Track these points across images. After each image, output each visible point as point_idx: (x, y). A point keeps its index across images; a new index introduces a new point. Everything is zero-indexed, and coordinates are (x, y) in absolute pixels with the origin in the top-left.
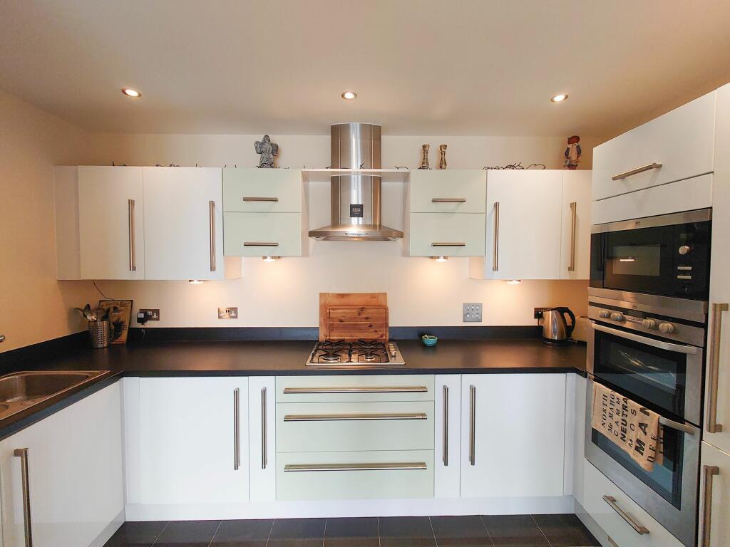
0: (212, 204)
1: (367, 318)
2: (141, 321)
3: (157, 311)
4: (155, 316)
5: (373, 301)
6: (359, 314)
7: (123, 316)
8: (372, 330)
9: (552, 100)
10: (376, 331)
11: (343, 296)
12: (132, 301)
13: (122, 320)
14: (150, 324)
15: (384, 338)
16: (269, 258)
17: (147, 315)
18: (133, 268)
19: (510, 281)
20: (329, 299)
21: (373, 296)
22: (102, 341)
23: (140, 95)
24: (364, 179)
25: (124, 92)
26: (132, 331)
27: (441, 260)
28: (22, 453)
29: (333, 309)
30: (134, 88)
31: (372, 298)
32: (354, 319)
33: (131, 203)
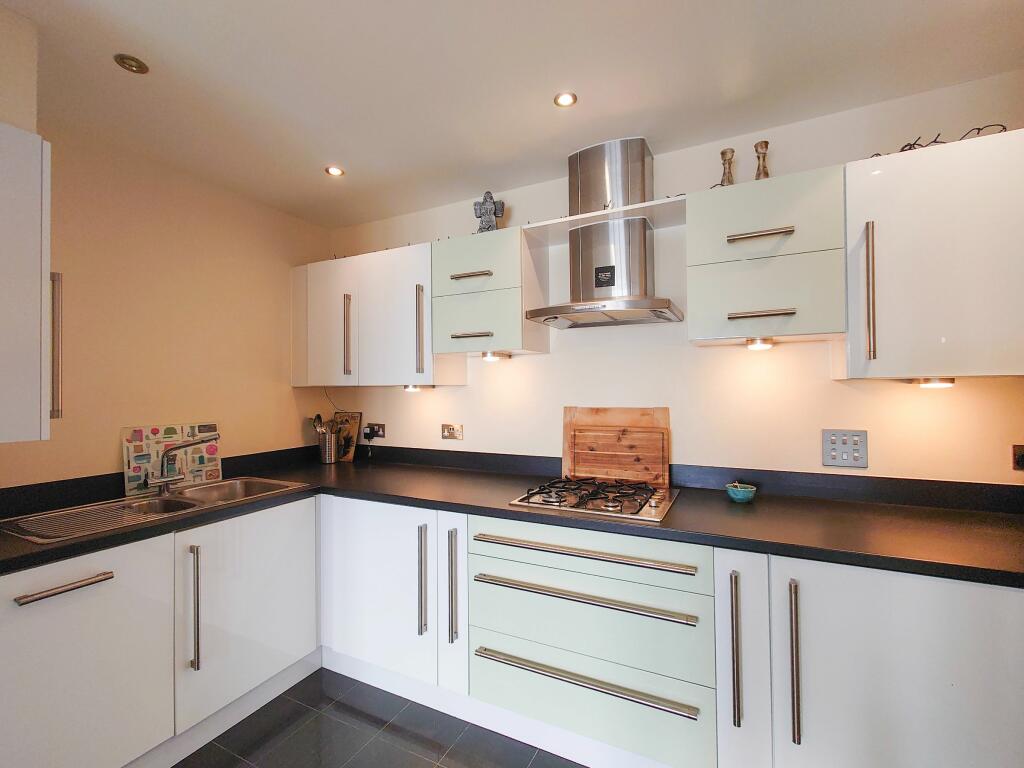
0: (419, 289)
1: (632, 447)
2: (369, 436)
3: (382, 427)
4: (381, 433)
5: (645, 421)
6: (619, 439)
7: (352, 430)
8: (640, 467)
10: (647, 469)
11: (597, 411)
12: (361, 414)
13: (351, 434)
14: (377, 442)
15: (660, 481)
16: (489, 354)
17: (375, 431)
18: (347, 371)
20: (577, 415)
21: (644, 412)
22: (330, 456)
23: (343, 173)
25: (327, 171)
26: (361, 449)
27: (758, 346)
28: (194, 550)
29: (580, 431)
30: (338, 165)
31: (643, 415)
32: (607, 447)
33: (347, 298)
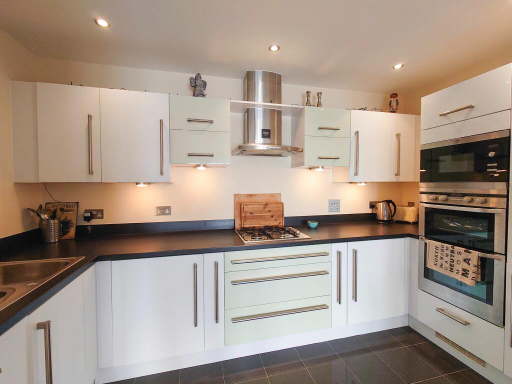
0: (161, 122)
1: (269, 211)
2: (87, 219)
3: (102, 211)
4: (99, 215)
5: (272, 200)
6: (264, 208)
8: (274, 219)
9: (393, 68)
10: (276, 220)
11: (251, 195)
12: (78, 203)
14: (95, 222)
15: (281, 224)
16: (201, 166)
17: (92, 215)
18: (90, 172)
19: (360, 183)
20: (242, 198)
21: (272, 195)
22: (54, 237)
23: (109, 25)
24: (265, 111)
25: (96, 22)
26: (79, 229)
27: (320, 169)
28: (45, 326)
29: (246, 205)
30: (106, 18)
31: (272, 196)
32: (261, 212)
33: (90, 117)
